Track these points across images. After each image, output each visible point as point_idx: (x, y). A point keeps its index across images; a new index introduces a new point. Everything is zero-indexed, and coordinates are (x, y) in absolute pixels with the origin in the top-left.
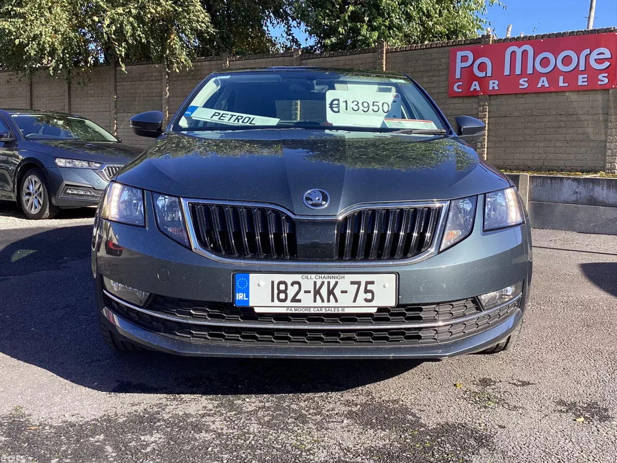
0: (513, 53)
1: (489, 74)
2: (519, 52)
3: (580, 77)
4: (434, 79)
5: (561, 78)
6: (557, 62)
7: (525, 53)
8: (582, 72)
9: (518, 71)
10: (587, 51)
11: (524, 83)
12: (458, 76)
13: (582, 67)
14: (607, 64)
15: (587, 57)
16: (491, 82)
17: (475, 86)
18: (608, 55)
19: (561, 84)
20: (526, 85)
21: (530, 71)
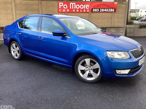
0: (72, 4)
4: (54, 8)
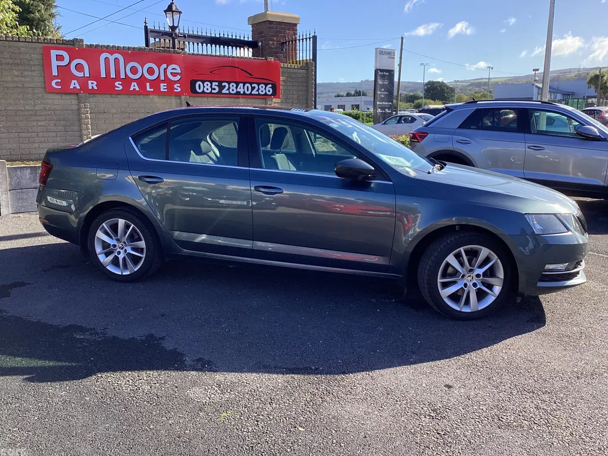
1: (87, 75)
2: (112, 58)
3: (162, 85)
5: (148, 84)
6: (143, 70)
7: (116, 60)
8: (163, 82)
9: (113, 75)
10: (164, 66)
11: (119, 86)
12: (55, 73)
13: (162, 78)
14: (178, 77)
15: (165, 70)
16: (90, 82)
17: (74, 84)
18: (179, 71)
19: (148, 89)
20: (121, 88)
21: (123, 76)
